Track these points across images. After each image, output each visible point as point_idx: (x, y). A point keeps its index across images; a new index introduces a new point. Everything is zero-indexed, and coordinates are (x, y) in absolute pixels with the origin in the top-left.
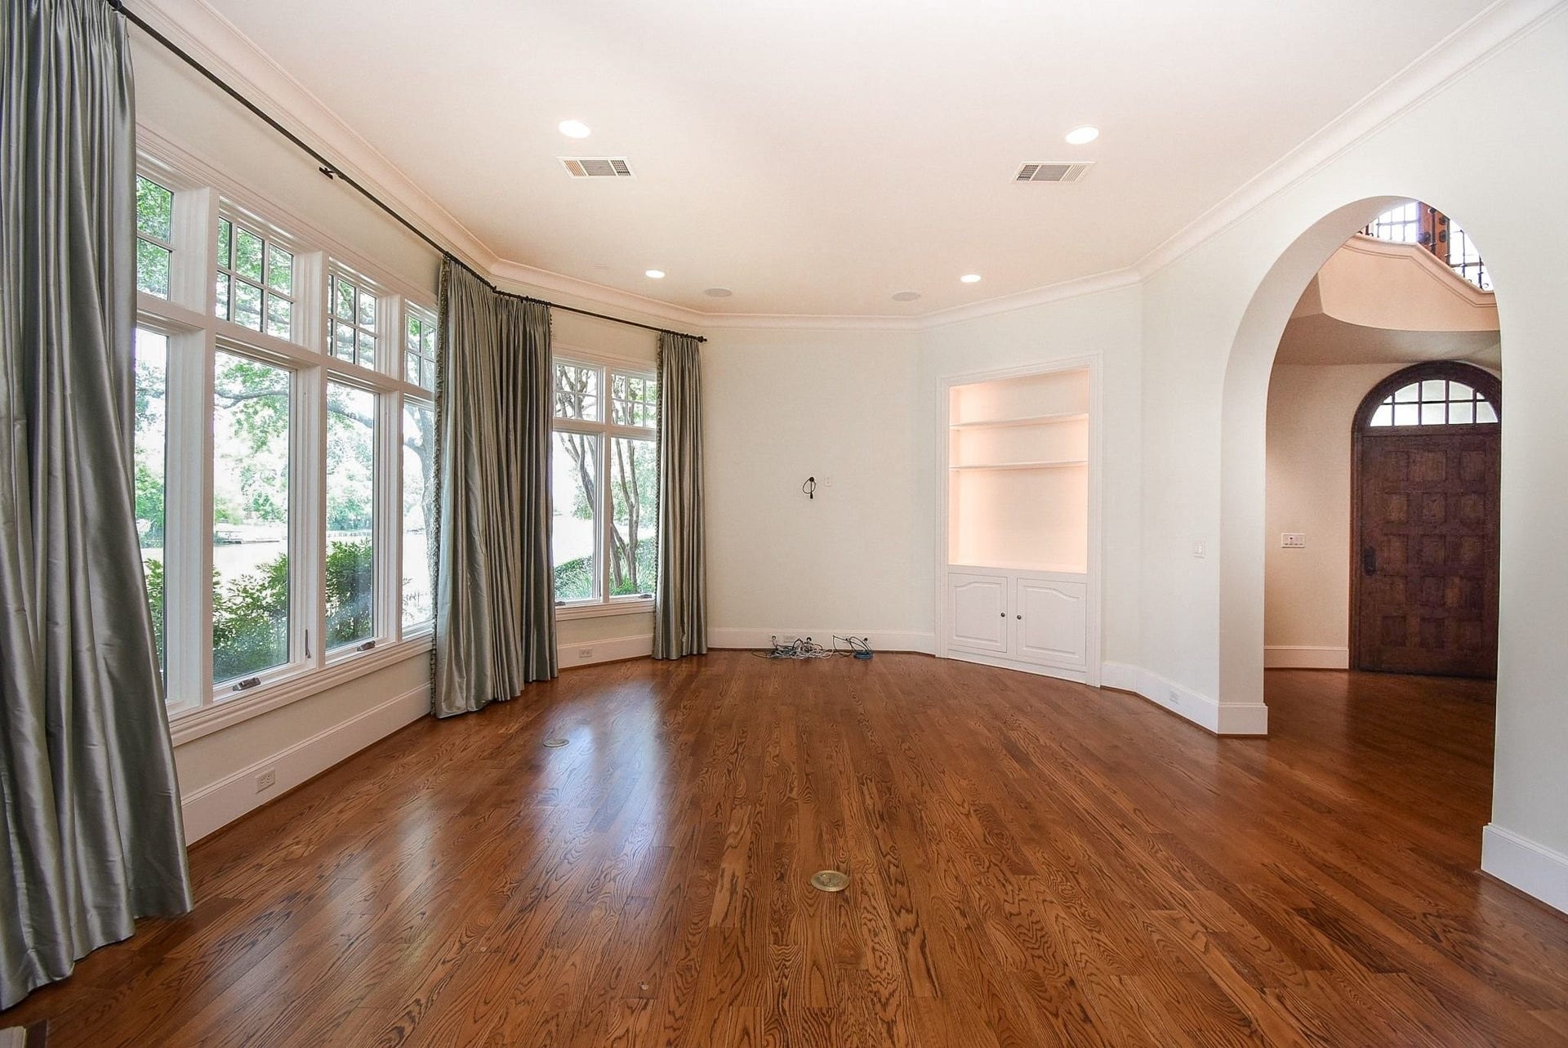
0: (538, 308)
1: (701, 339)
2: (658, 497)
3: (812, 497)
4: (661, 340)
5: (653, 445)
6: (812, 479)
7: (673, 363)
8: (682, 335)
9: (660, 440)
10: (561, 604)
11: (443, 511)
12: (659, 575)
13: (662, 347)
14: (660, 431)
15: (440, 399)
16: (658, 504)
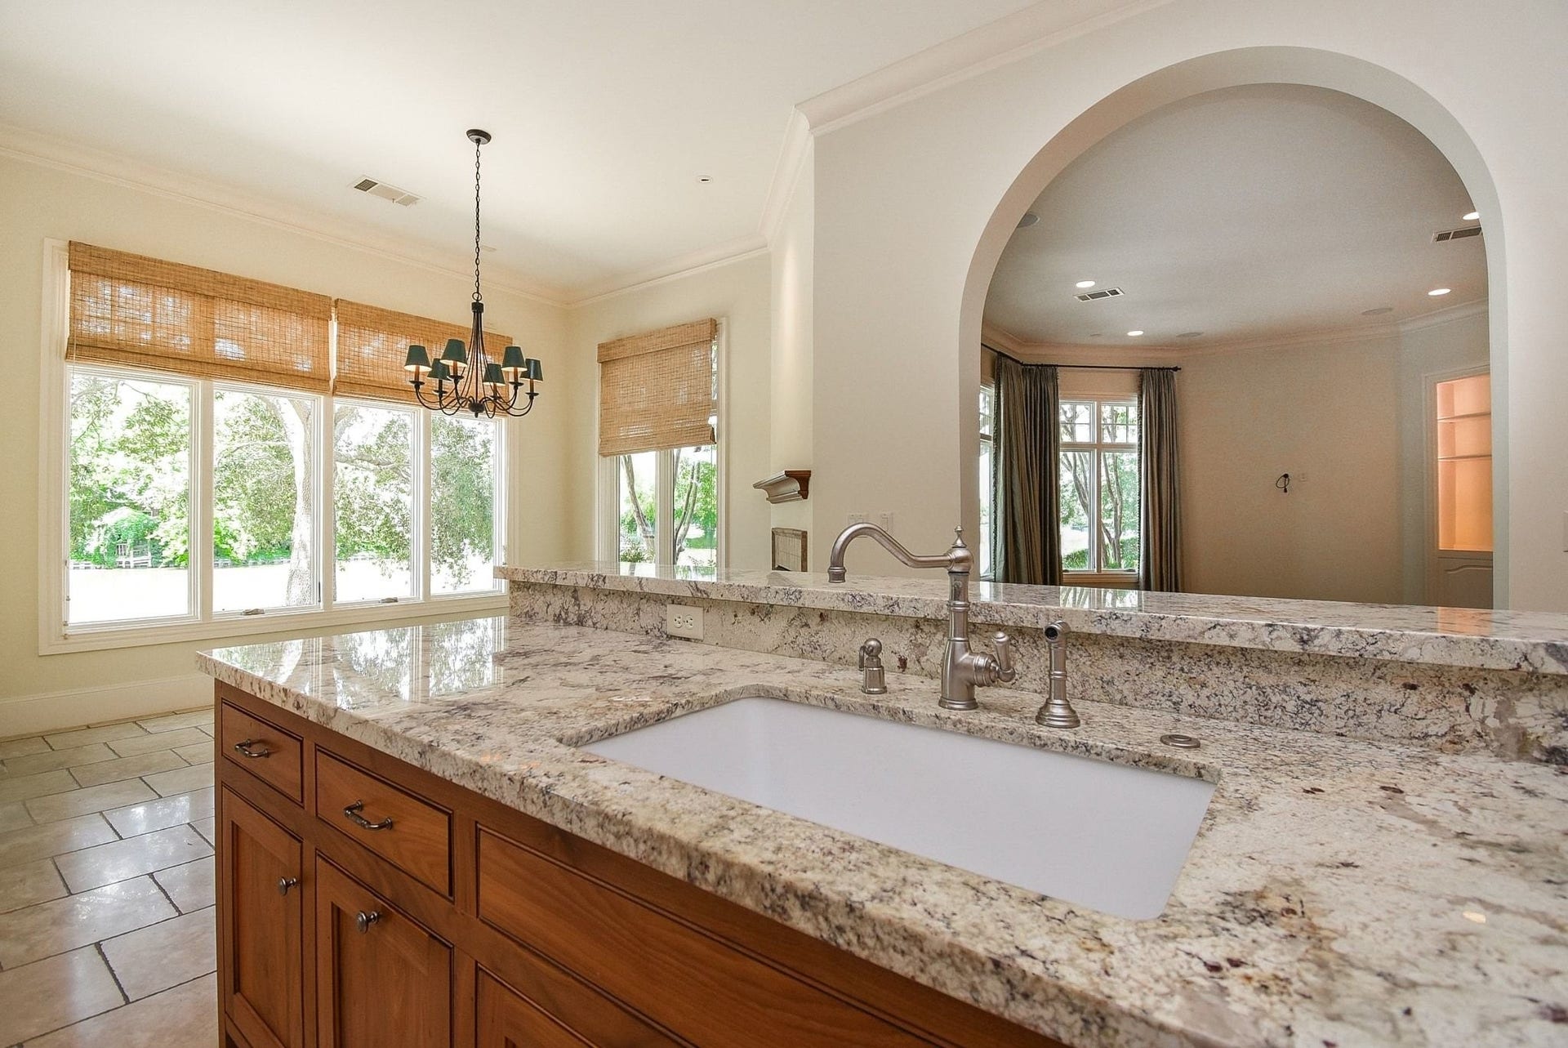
0: (1049, 371)
1: (1176, 369)
2: (1140, 495)
3: (1286, 491)
4: (1141, 376)
5: (1135, 456)
6: (1286, 476)
7: (1151, 391)
8: (1159, 369)
9: (1141, 452)
10: (1066, 571)
11: (999, 506)
12: (1142, 554)
13: (1142, 380)
14: (1141, 445)
15: (997, 440)
16: (1140, 500)
